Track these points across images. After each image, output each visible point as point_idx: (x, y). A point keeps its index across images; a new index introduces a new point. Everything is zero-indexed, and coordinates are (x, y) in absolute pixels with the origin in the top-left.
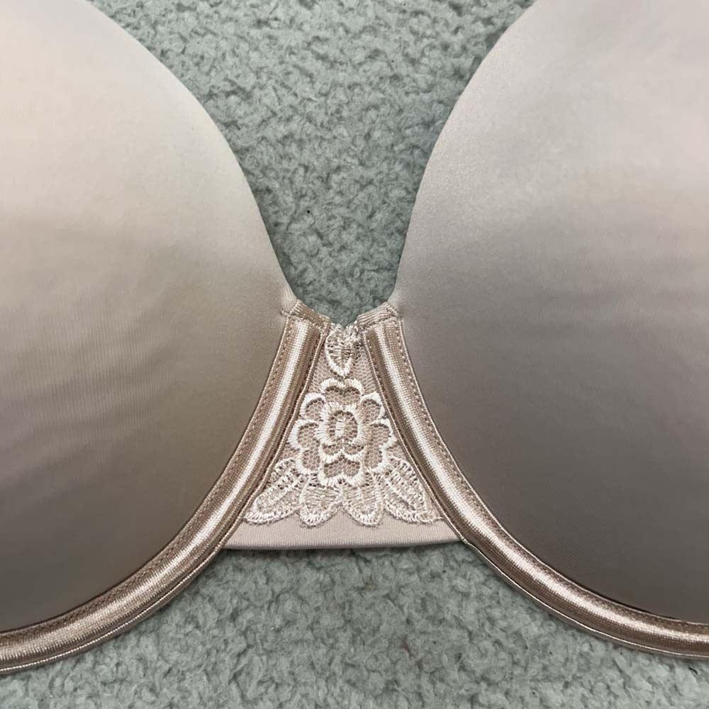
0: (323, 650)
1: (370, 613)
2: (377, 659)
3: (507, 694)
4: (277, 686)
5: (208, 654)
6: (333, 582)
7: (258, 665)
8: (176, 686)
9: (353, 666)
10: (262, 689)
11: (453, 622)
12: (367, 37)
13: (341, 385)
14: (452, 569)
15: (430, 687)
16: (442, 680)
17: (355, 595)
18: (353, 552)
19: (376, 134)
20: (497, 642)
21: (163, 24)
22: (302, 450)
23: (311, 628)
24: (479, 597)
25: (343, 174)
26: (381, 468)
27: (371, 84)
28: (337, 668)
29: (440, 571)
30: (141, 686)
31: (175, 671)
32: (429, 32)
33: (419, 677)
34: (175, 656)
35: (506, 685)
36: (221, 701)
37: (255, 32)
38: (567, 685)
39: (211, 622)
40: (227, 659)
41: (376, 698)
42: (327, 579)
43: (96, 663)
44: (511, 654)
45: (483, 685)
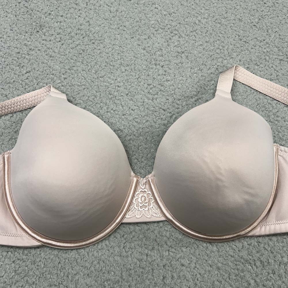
0: (140, 242)
1: (149, 235)
2: (150, 243)
3: (175, 249)
4: (132, 249)
5: (119, 243)
6: (142, 229)
7: (128, 245)
8: (113, 250)
9: (146, 245)
10: (129, 250)
11: (165, 236)
12: (146, 117)
13: (143, 191)
14: (164, 226)
15: (161, 248)
16: (163, 247)
17: (146, 231)
18: (145, 223)
19: (148, 138)
20: (173, 240)
21: (104, 115)
22: (136, 204)
23: (138, 238)
24: (170, 231)
25: (142, 147)
26: (151, 207)
27: (147, 127)
28: (143, 245)
29: (162, 226)
30: (106, 250)
31: (112, 247)
32: (158, 116)
33: (158, 246)
34: (112, 244)
35: (175, 248)
36: (121, 252)
37: (123, 117)
38: (187, 248)
39: (119, 237)
40: (122, 244)
41: (150, 251)
42: (141, 229)
43: (98, 246)
44: (176, 242)
45: (171, 248)
